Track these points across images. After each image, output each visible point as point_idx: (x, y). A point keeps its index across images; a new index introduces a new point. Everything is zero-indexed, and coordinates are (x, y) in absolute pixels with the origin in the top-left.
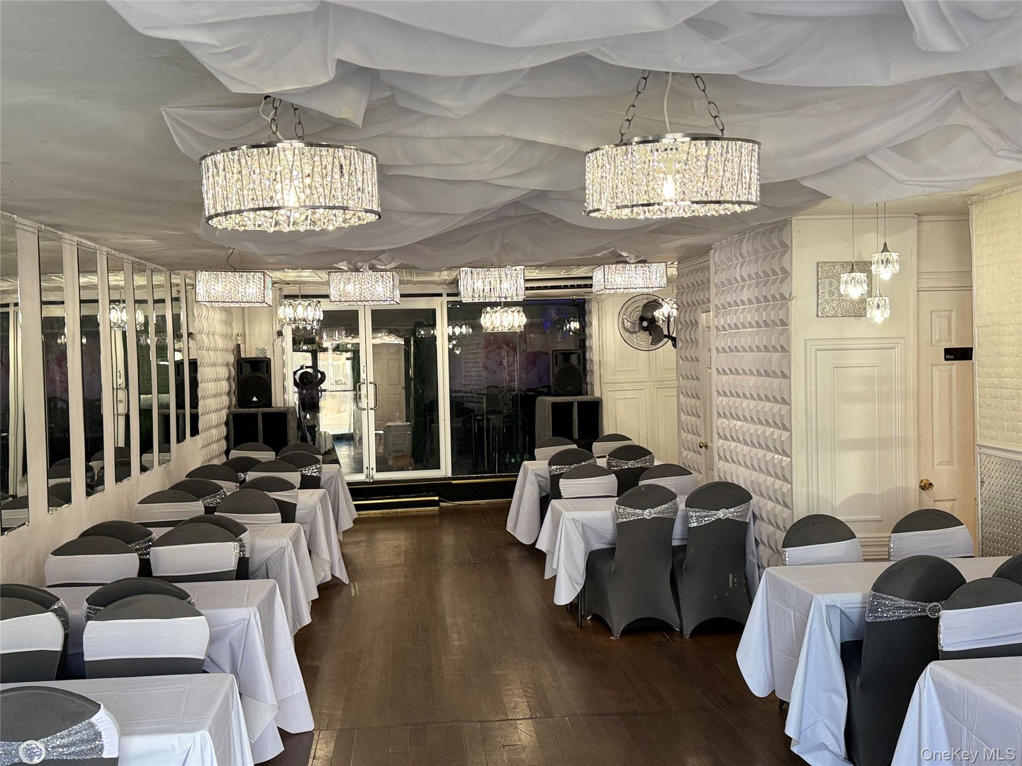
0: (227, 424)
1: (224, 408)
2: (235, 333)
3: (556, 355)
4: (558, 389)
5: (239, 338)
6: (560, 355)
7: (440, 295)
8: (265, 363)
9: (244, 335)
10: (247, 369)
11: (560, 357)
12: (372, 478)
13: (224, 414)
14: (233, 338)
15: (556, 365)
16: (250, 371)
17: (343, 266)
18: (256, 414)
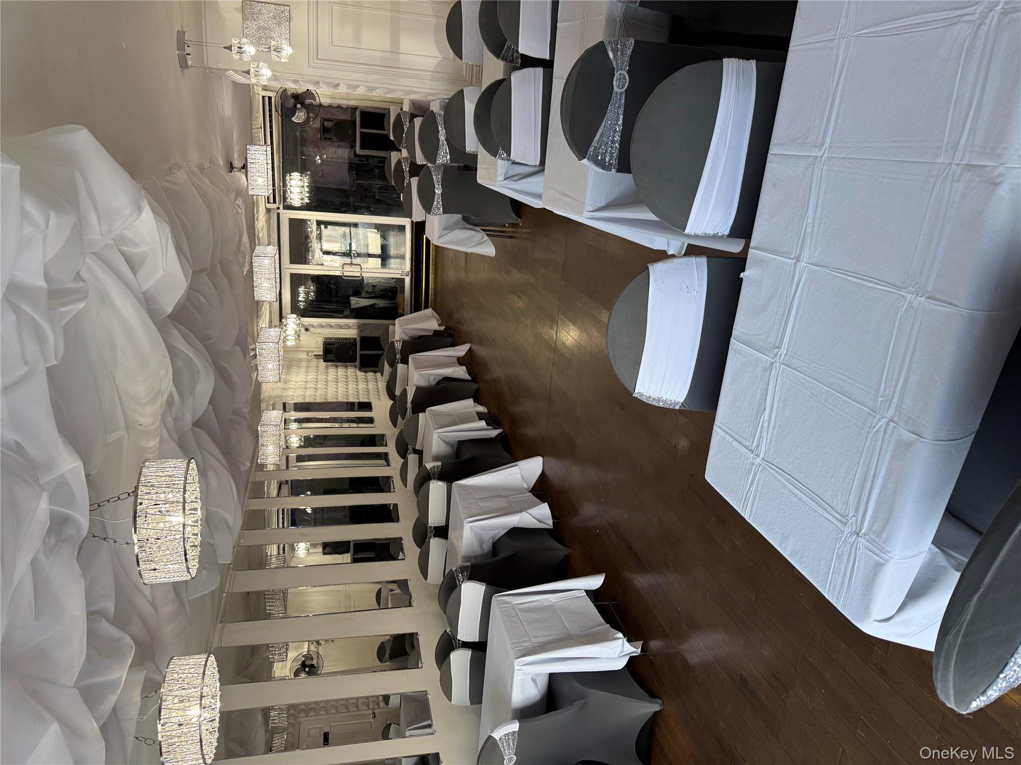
0: (366, 372)
1: (356, 373)
2: (306, 357)
3: (325, 138)
4: (351, 140)
5: (310, 354)
6: (325, 135)
7: (278, 214)
8: (327, 346)
9: (308, 352)
10: (331, 356)
11: (326, 135)
12: (409, 272)
13: (360, 374)
14: (309, 358)
15: (332, 139)
16: (332, 355)
17: (254, 375)
18: (361, 355)
